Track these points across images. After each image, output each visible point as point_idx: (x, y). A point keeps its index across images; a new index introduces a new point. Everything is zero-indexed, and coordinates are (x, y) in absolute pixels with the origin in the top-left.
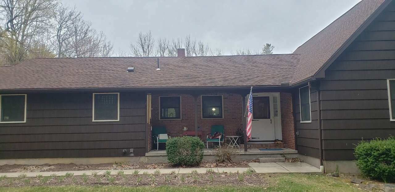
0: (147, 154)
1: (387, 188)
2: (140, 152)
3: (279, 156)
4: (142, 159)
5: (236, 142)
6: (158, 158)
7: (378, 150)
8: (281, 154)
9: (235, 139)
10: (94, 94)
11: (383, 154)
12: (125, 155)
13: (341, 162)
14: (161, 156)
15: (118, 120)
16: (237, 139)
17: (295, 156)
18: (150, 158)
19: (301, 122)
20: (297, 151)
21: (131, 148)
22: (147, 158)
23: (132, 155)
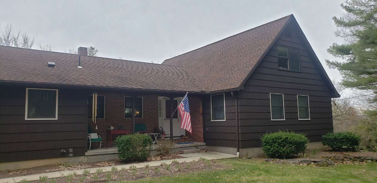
0: (86, 154)
1: (291, 161)
2: (80, 152)
3: (194, 147)
4: (81, 159)
5: (156, 138)
6: (98, 157)
7: (281, 139)
8: (195, 146)
9: (156, 135)
10: (27, 89)
11: (283, 141)
12: (63, 155)
13: (251, 149)
14: (101, 154)
15: (56, 119)
16: (157, 136)
17: (204, 147)
18: (88, 157)
19: (212, 121)
20: (205, 143)
21: (70, 148)
22: (86, 157)
23: (71, 155)
